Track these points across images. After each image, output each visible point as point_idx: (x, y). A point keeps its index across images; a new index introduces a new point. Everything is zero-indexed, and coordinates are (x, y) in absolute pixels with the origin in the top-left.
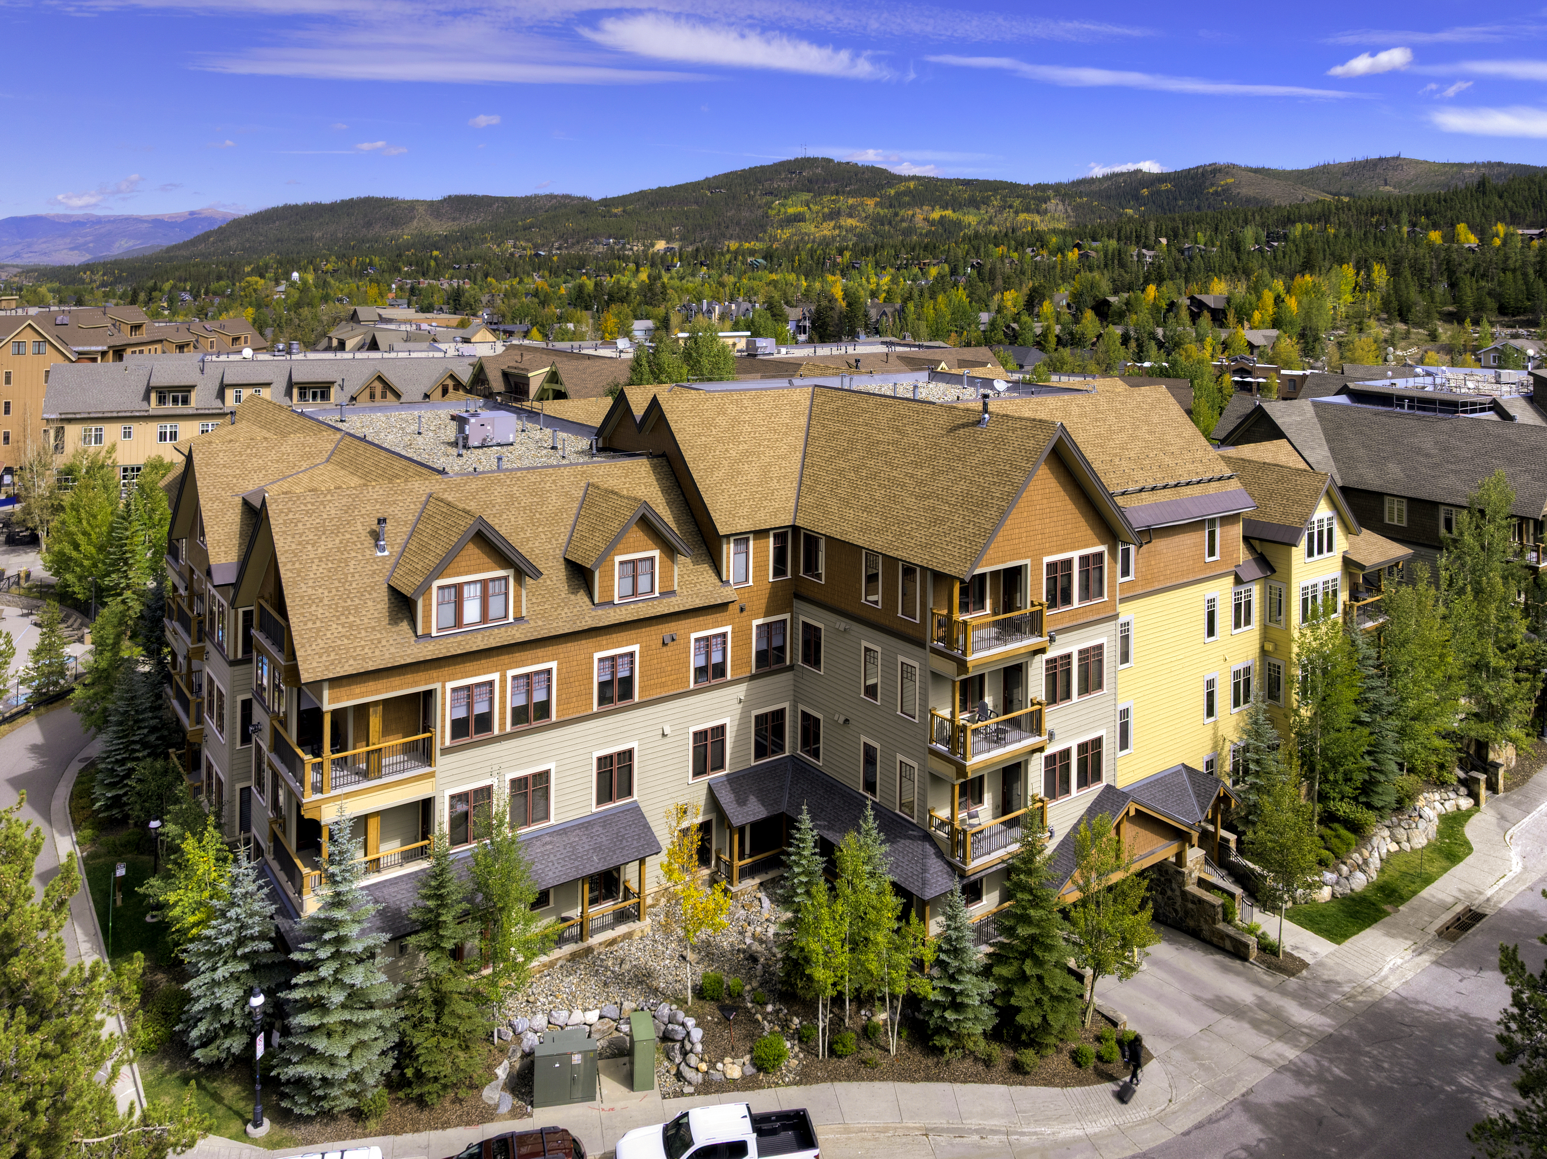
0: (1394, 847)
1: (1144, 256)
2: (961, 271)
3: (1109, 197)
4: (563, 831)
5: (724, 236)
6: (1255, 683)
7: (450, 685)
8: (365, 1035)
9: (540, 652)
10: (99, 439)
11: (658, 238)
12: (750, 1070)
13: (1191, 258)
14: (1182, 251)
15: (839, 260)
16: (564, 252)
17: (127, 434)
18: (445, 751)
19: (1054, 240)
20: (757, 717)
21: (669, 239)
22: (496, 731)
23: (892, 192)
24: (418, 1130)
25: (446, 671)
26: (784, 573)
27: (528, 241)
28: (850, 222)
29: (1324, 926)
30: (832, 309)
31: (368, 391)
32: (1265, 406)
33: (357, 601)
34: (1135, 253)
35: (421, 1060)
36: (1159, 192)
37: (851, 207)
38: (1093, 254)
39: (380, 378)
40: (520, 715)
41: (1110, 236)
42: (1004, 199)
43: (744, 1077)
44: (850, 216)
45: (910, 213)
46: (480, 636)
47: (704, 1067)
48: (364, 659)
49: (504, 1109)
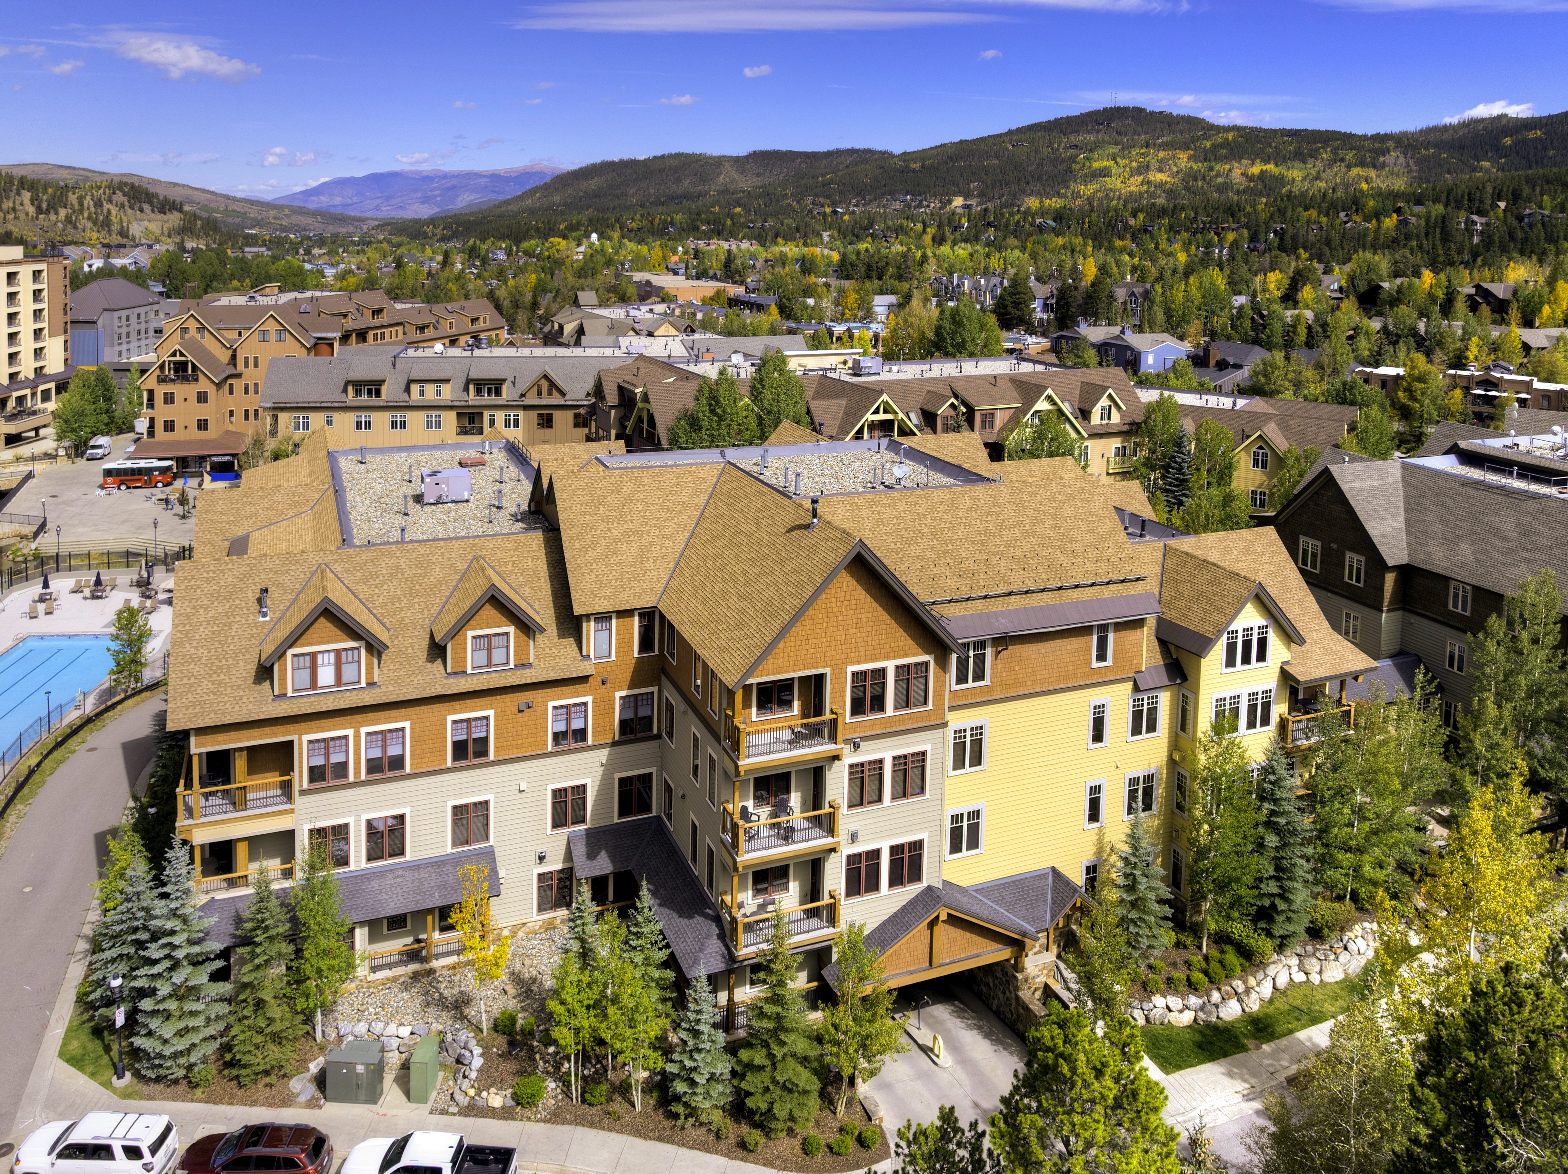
0: (1299, 977)
1: (1474, 223)
2: (1262, 237)
3: (1462, 148)
4: (416, 866)
5: (1023, 192)
6: (1159, 792)
7: (306, 738)
8: (192, 1023)
9: (393, 713)
10: (306, 426)
11: (956, 194)
12: (510, 1102)
13: (1531, 226)
14: (1520, 218)
15: (1132, 222)
16: (862, 208)
17: (329, 423)
18: (303, 793)
19: (1371, 203)
20: (621, 780)
21: (967, 196)
22: (351, 778)
23: (1208, 144)
24: (231, 1104)
25: (302, 726)
26: (652, 649)
27: (826, 197)
28: (1160, 177)
29: (1163, 1053)
30: (1076, 288)
31: (535, 388)
32: (1334, 469)
33: (231, 661)
34: (1463, 220)
35: (236, 1049)
36: (1525, 141)
37: (1161, 161)
38: (1413, 220)
39: (546, 377)
40: (374, 766)
41: (1436, 200)
42: (1335, 152)
43: (503, 1108)
44: (1161, 170)
45: (1227, 167)
46: (331, 698)
47: (472, 1092)
48: (223, 714)
49: (302, 1099)
